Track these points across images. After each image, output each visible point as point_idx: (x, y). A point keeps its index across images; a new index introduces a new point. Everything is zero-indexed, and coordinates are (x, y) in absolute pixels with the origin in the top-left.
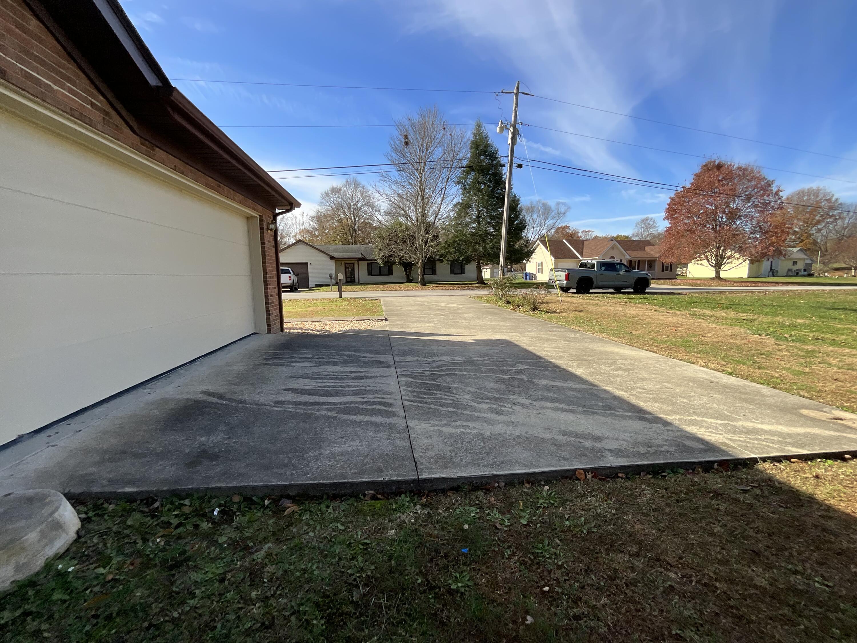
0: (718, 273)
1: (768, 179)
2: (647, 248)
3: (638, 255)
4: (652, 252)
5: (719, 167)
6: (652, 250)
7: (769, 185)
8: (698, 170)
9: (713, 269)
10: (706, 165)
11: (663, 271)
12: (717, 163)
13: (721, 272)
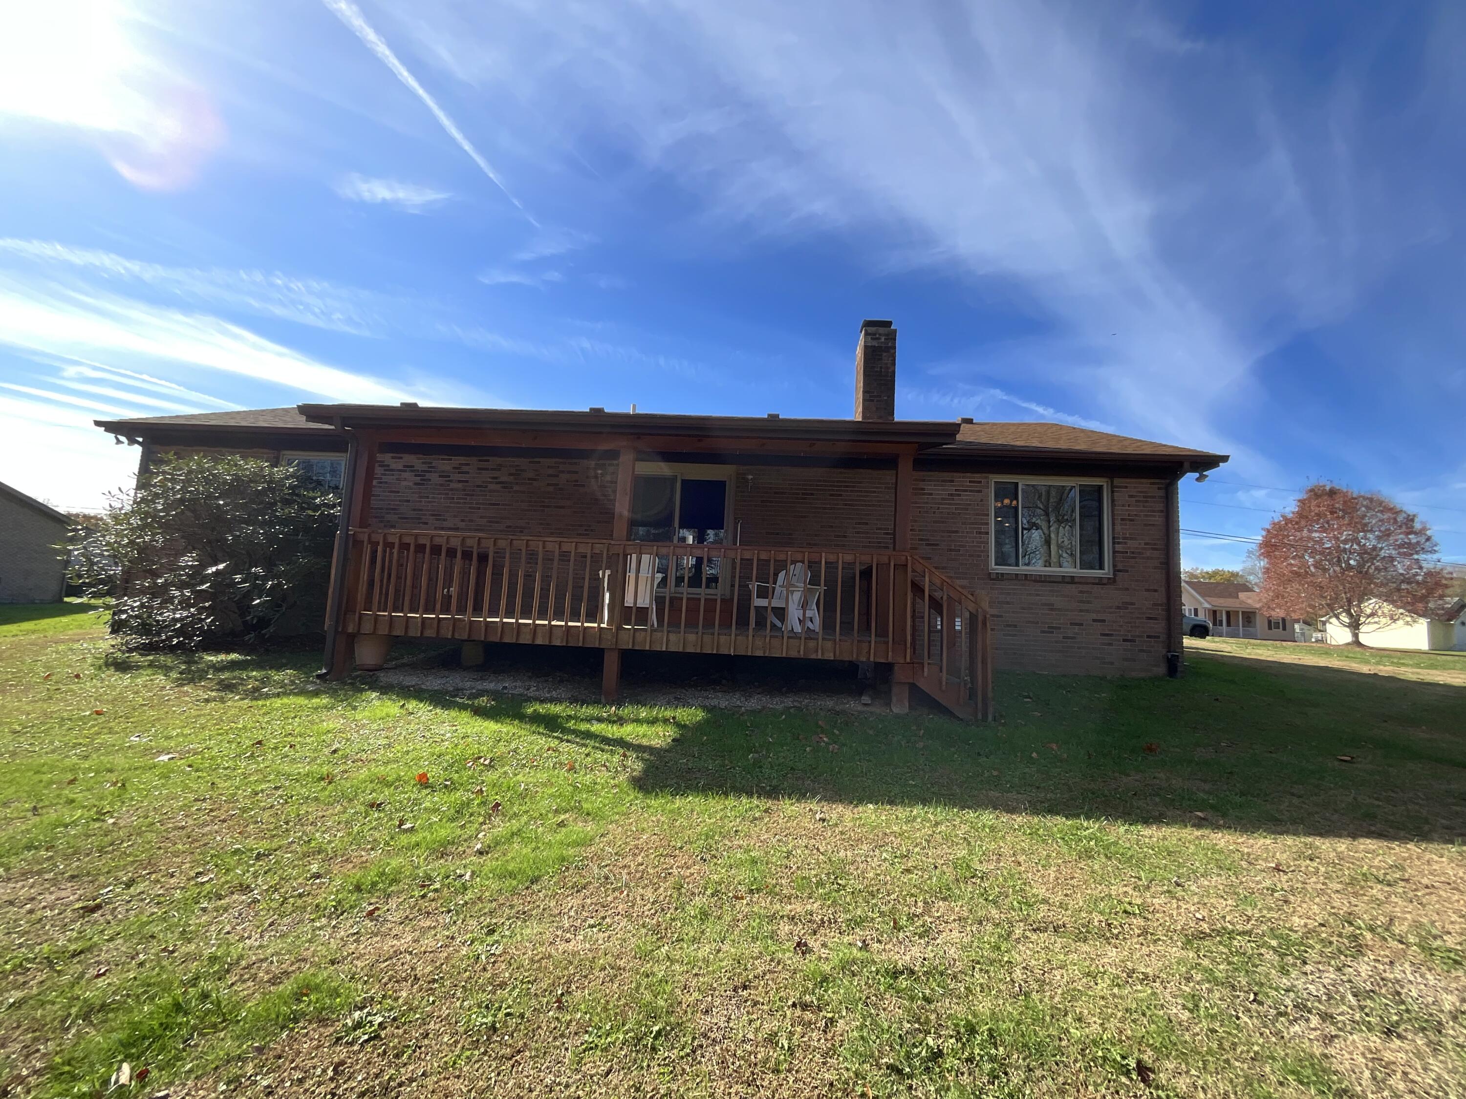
0: (1356, 636)
1: (1409, 513)
2: (1242, 595)
3: (1224, 603)
4: (1248, 600)
5: (1332, 493)
6: (1249, 598)
7: (1412, 520)
8: (1303, 496)
9: (1347, 630)
10: (1312, 490)
11: (1270, 628)
12: (1328, 488)
13: (1360, 635)
